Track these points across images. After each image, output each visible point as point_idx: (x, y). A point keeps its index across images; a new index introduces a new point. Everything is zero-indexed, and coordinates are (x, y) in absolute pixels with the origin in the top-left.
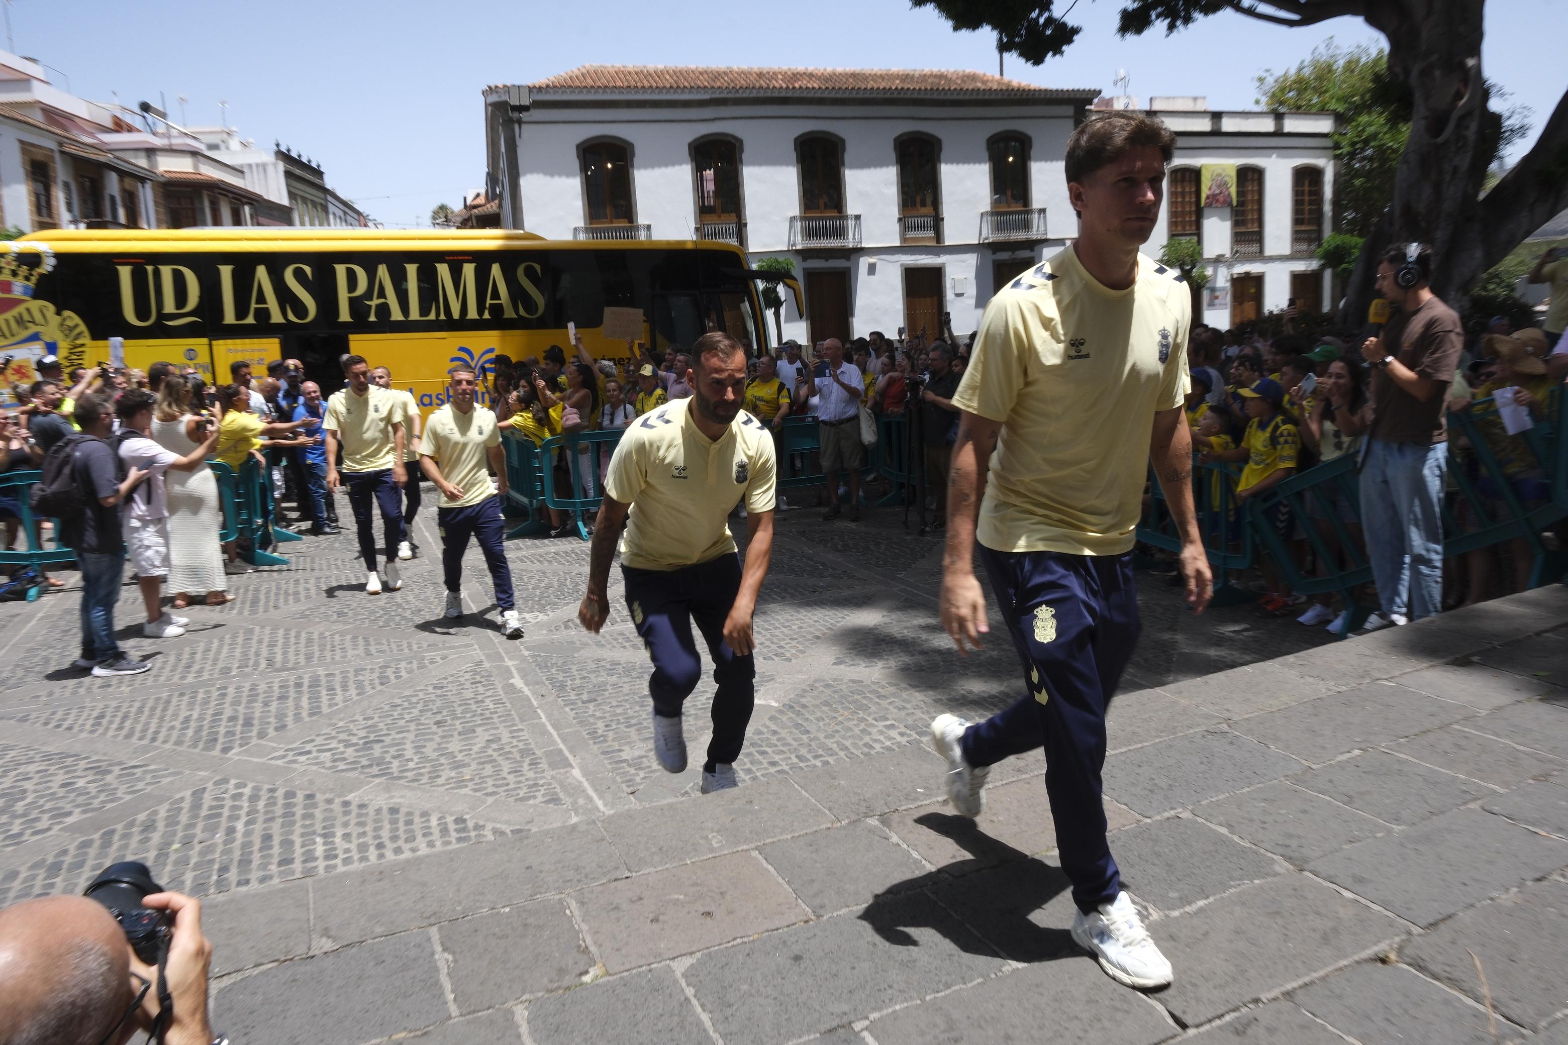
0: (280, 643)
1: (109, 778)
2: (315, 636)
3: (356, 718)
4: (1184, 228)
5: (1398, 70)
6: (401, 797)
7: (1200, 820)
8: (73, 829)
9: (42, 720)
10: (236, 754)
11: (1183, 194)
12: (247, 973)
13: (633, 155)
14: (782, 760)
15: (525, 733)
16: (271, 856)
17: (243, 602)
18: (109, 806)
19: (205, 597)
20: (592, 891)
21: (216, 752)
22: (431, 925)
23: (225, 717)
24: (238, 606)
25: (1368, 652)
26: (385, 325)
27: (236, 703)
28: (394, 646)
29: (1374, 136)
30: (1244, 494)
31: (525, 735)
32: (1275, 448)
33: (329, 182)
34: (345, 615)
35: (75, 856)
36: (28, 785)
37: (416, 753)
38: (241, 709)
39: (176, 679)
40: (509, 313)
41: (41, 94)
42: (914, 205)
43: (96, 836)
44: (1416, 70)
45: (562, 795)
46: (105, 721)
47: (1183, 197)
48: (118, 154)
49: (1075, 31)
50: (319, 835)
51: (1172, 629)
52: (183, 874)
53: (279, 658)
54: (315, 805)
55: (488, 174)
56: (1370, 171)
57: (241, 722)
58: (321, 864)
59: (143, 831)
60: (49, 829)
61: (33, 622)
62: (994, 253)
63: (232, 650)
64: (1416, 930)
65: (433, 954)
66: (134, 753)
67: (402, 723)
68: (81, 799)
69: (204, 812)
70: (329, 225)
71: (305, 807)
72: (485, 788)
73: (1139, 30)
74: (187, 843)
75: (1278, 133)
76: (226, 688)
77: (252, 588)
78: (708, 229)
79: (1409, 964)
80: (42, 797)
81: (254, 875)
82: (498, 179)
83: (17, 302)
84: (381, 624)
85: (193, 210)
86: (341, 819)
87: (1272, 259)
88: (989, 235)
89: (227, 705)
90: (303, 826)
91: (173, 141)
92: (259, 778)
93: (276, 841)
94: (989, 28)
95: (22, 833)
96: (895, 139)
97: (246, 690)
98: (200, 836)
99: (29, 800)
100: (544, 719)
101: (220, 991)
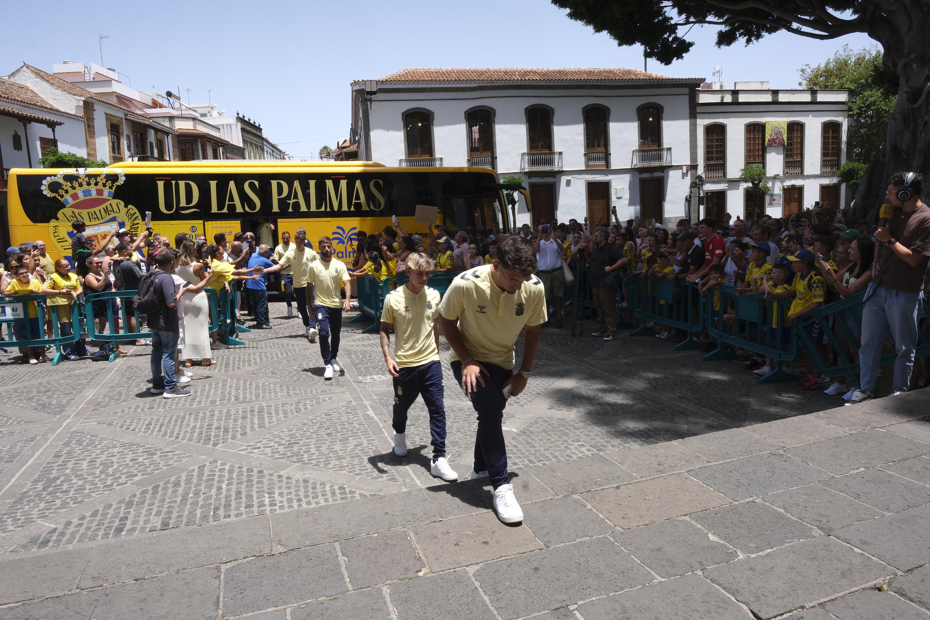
0: (241, 388)
1: (155, 457)
2: (260, 385)
3: (284, 430)
4: (755, 159)
5: (890, 64)
6: (310, 474)
7: (767, 504)
8: (137, 483)
9: (119, 425)
10: (221, 447)
11: (754, 139)
12: (240, 561)
13: (433, 119)
14: (520, 462)
16: (241, 503)
17: (221, 365)
18: (156, 472)
19: (201, 362)
20: (422, 528)
21: (210, 446)
22: (335, 541)
23: (214, 427)
24: (218, 367)
25: (869, 411)
26: (297, 214)
27: (219, 419)
28: (303, 391)
29: (874, 103)
30: (792, 317)
31: (376, 442)
32: (811, 291)
33: (265, 135)
34: (276, 373)
35: (139, 498)
36: (114, 459)
37: (316, 450)
38: (222, 423)
39: (187, 405)
40: (365, 208)
41: (117, 88)
42: (593, 146)
43: (150, 488)
44: (900, 64)
45: (397, 477)
47: (754, 141)
48: (154, 119)
49: (691, 45)
50: (266, 493)
51: (747, 395)
52: (196, 510)
53: (241, 396)
54: (263, 477)
55: (351, 129)
56: (870, 124)
57: (222, 430)
58: (268, 508)
59: (174, 486)
60: (126, 483)
61: (113, 372)
62: (640, 174)
63: (216, 391)
64: (899, 573)
65: (337, 557)
66: (167, 444)
67: (308, 433)
68: (141, 468)
69: (205, 478)
70: (264, 158)
71: (258, 477)
72: (355, 471)
73: (729, 44)
74: (197, 494)
75: (814, 102)
76: (214, 411)
77: (225, 357)
78: (475, 160)
79: (895, 592)
80: (121, 466)
81: (233, 513)
82: (357, 132)
83: (106, 200)
84: (295, 379)
85: (193, 150)
86: (277, 485)
87: (809, 177)
88: (637, 163)
89: (215, 421)
90: (258, 488)
91: (183, 112)
92: (233, 460)
93: (244, 495)
94: (639, 44)
95: (112, 485)
96: (583, 108)
97: (224, 413)
98: (203, 490)
99: (115, 467)
100: (386, 434)
101: (227, 570)
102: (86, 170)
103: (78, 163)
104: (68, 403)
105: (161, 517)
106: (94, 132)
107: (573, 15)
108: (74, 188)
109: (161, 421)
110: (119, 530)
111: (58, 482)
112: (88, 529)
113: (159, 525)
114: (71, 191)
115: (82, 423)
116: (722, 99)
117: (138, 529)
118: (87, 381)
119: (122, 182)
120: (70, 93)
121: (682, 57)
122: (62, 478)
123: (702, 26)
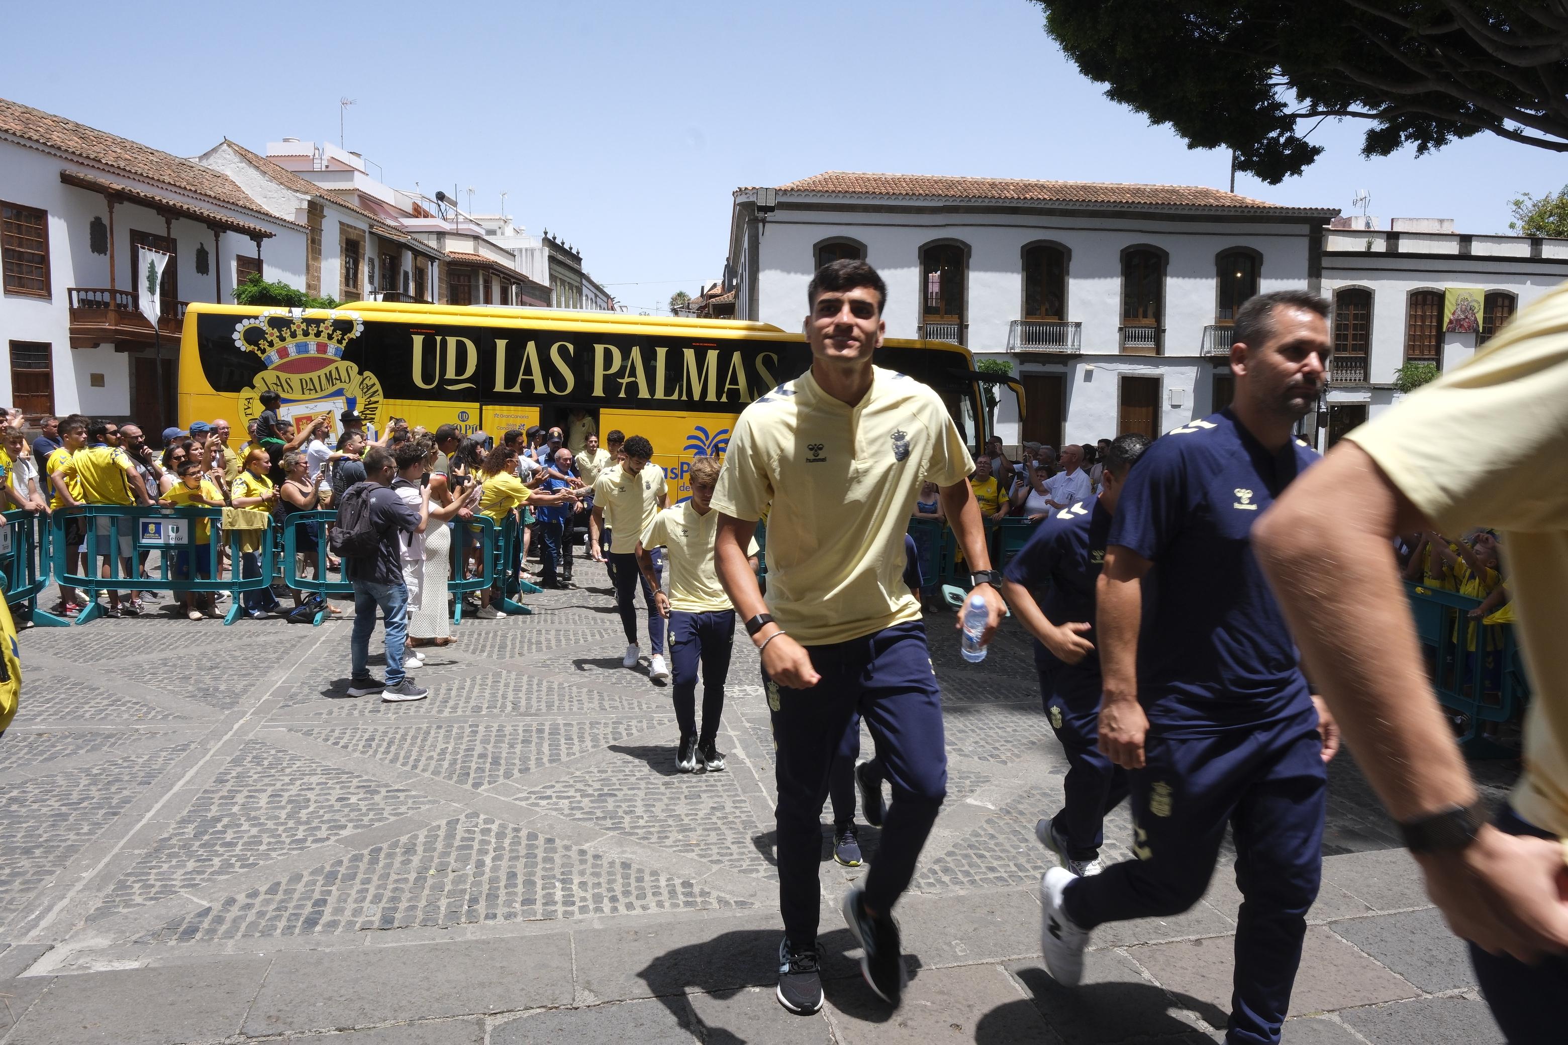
0: (524, 689)
1: (377, 798)
2: (555, 686)
3: (591, 769)
4: (1422, 353)
6: (633, 853)
8: (348, 842)
9: (323, 736)
10: (485, 790)
11: (1423, 318)
12: (518, 1014)
14: (1001, 866)
15: (747, 804)
16: (515, 894)
17: (493, 647)
18: (377, 824)
21: (468, 786)
23: (476, 753)
26: (633, 402)
27: (485, 741)
28: (625, 703)
31: (747, 807)
33: (585, 268)
35: (348, 868)
36: (311, 795)
37: (646, 811)
38: (490, 747)
39: (434, 712)
40: (745, 397)
41: (360, 183)
42: (1136, 316)
43: (366, 852)
46: (374, 744)
47: (1423, 321)
48: (414, 236)
49: (1317, 151)
50: (559, 880)
52: (439, 899)
53: (523, 703)
54: (554, 850)
57: (490, 760)
58: (560, 909)
59: (406, 853)
60: (328, 839)
61: (318, 644)
62: (1215, 367)
63: (482, 690)
66: (398, 777)
67: (633, 779)
68: (353, 815)
69: (457, 843)
70: (581, 307)
71: (546, 850)
72: (711, 855)
73: (1385, 152)
74: (442, 870)
76: (477, 726)
77: (499, 633)
78: (931, 328)
80: (322, 807)
81: (501, 911)
82: (737, 272)
83: (330, 362)
84: (614, 680)
85: (470, 287)
86: (577, 867)
88: (1211, 348)
89: (478, 743)
90: (544, 869)
91: (460, 226)
92: (505, 816)
93: (520, 880)
94: (1223, 146)
95: (304, 840)
96: (1122, 251)
97: (494, 729)
98: (453, 865)
99: (311, 809)
100: (765, 793)
101: (495, 1028)
102: (304, 311)
103: (291, 300)
104: (245, 690)
105: (381, 905)
106: (320, 250)
107: (1116, 95)
108: (283, 339)
109: (390, 735)
110: (311, 922)
111: (219, 827)
112: (261, 914)
113: (376, 920)
114: (278, 344)
115: (264, 727)
116: (1369, 247)
117: (343, 924)
118: (276, 655)
119: (358, 334)
120: (290, 188)
121: (1300, 173)
122: (225, 821)
123: (1340, 120)
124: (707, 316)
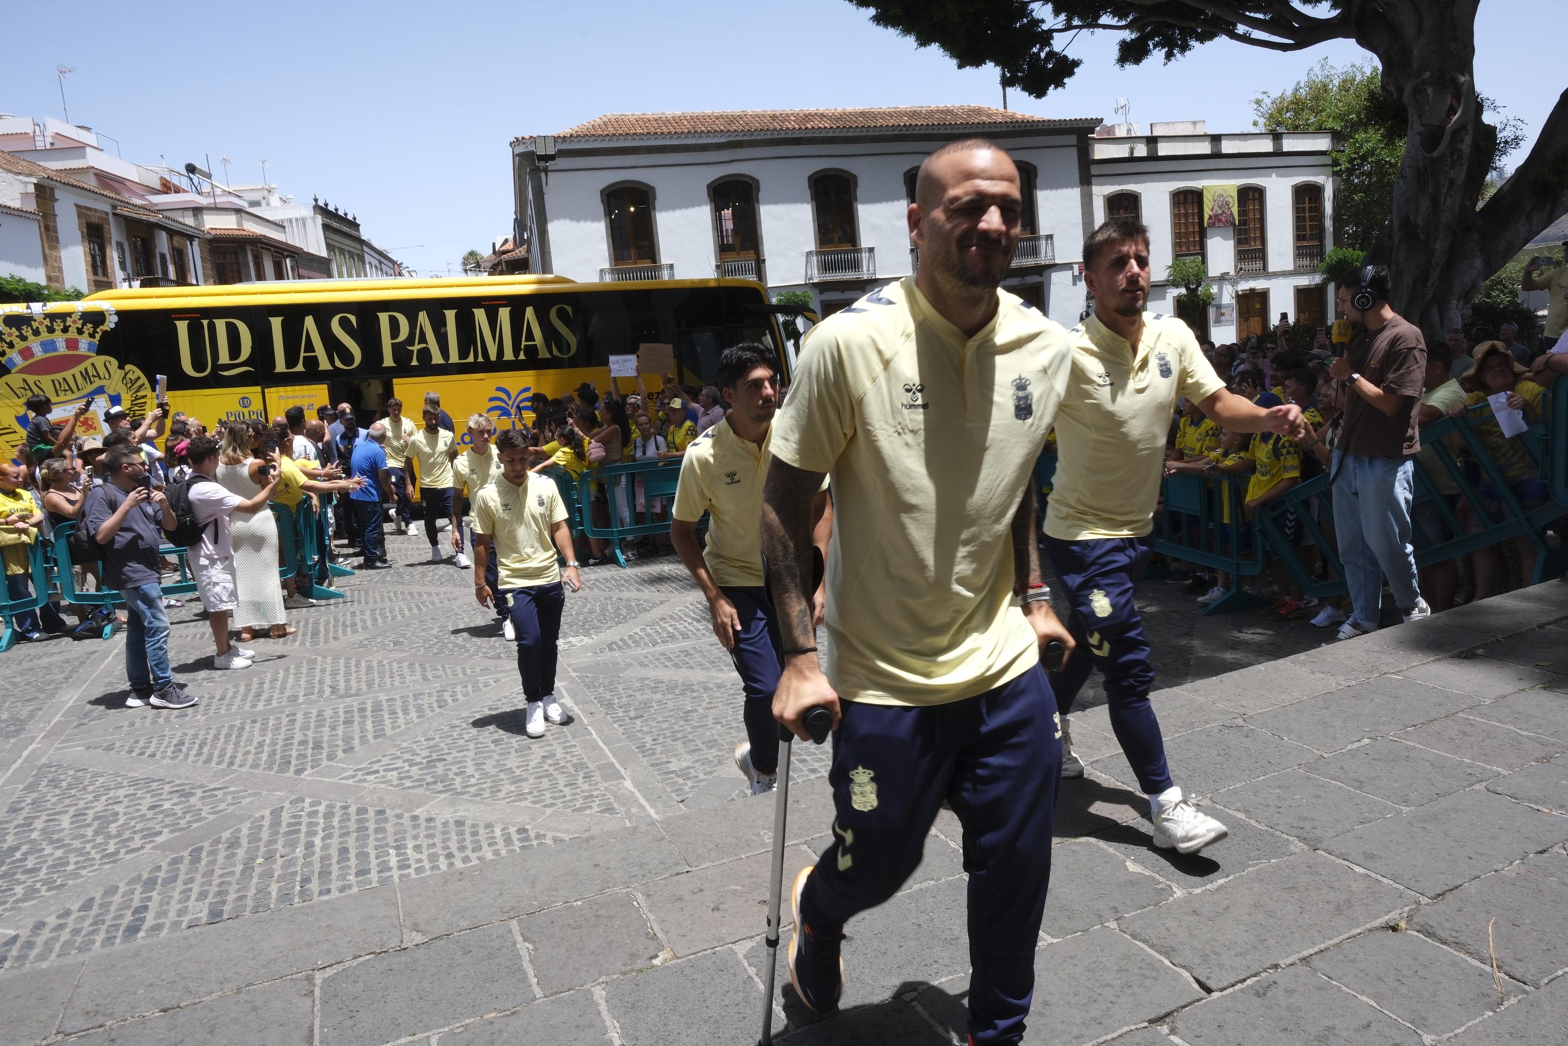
0: (342, 672)
1: (193, 800)
2: (375, 664)
3: (418, 739)
4: (1188, 249)
5: (1392, 88)
6: (466, 810)
8: (163, 847)
9: (126, 748)
10: (309, 775)
11: (1186, 216)
12: (347, 964)
13: (655, 198)
14: (821, 767)
15: (578, 748)
16: (349, 867)
17: (304, 635)
18: (195, 825)
20: (656, 885)
21: (291, 773)
22: (511, 918)
23: (295, 742)
24: (300, 637)
25: (1376, 648)
26: (427, 368)
27: (305, 728)
28: (449, 671)
29: (1372, 152)
30: (1252, 505)
31: (578, 750)
32: (1279, 459)
33: (364, 234)
34: (401, 643)
35: (167, 872)
36: (117, 808)
37: (476, 770)
38: (310, 733)
39: (247, 707)
40: (544, 354)
41: (95, 160)
43: (186, 853)
44: (1408, 87)
45: (616, 805)
46: (184, 749)
47: (1187, 219)
48: (166, 214)
49: (1076, 64)
50: (392, 847)
51: (1189, 635)
52: (269, 885)
53: (342, 685)
54: (386, 821)
55: (515, 220)
56: (1368, 186)
57: (311, 745)
58: (396, 874)
59: (229, 847)
60: (142, 847)
61: (110, 658)
63: (297, 679)
64: (1424, 900)
65: (515, 944)
66: (214, 776)
67: (462, 742)
68: (168, 821)
69: (283, 829)
70: (366, 276)
71: (377, 822)
72: (544, 800)
73: (1137, 60)
74: (270, 857)
75: (1278, 153)
76: (295, 714)
77: (311, 621)
78: (729, 265)
79: (1418, 931)
80: (133, 818)
81: (334, 885)
82: (526, 225)
83: (84, 358)
84: (435, 651)
85: (238, 264)
86: (411, 832)
87: (1276, 275)
89: (297, 731)
90: (377, 840)
91: (218, 200)
92: (332, 796)
93: (352, 854)
94: (992, 64)
95: (117, 852)
96: (905, 174)
97: (313, 716)
98: (281, 850)
99: (120, 822)
100: (595, 736)
101: (325, 980)
102: (45, 305)
103: (30, 294)
104: (31, 715)
105: (207, 901)
106: (57, 238)
107: (881, 19)
108: (23, 338)
109: (201, 737)
110: (132, 930)
111: (18, 855)
112: (76, 932)
113: (204, 916)
114: (20, 345)
115: (58, 749)
116: (1132, 152)
117: (167, 925)
118: (63, 675)
119: (113, 326)
120: (10, 171)
121: (1063, 85)
122: (25, 848)
123: (1093, 33)
124: (502, 273)
